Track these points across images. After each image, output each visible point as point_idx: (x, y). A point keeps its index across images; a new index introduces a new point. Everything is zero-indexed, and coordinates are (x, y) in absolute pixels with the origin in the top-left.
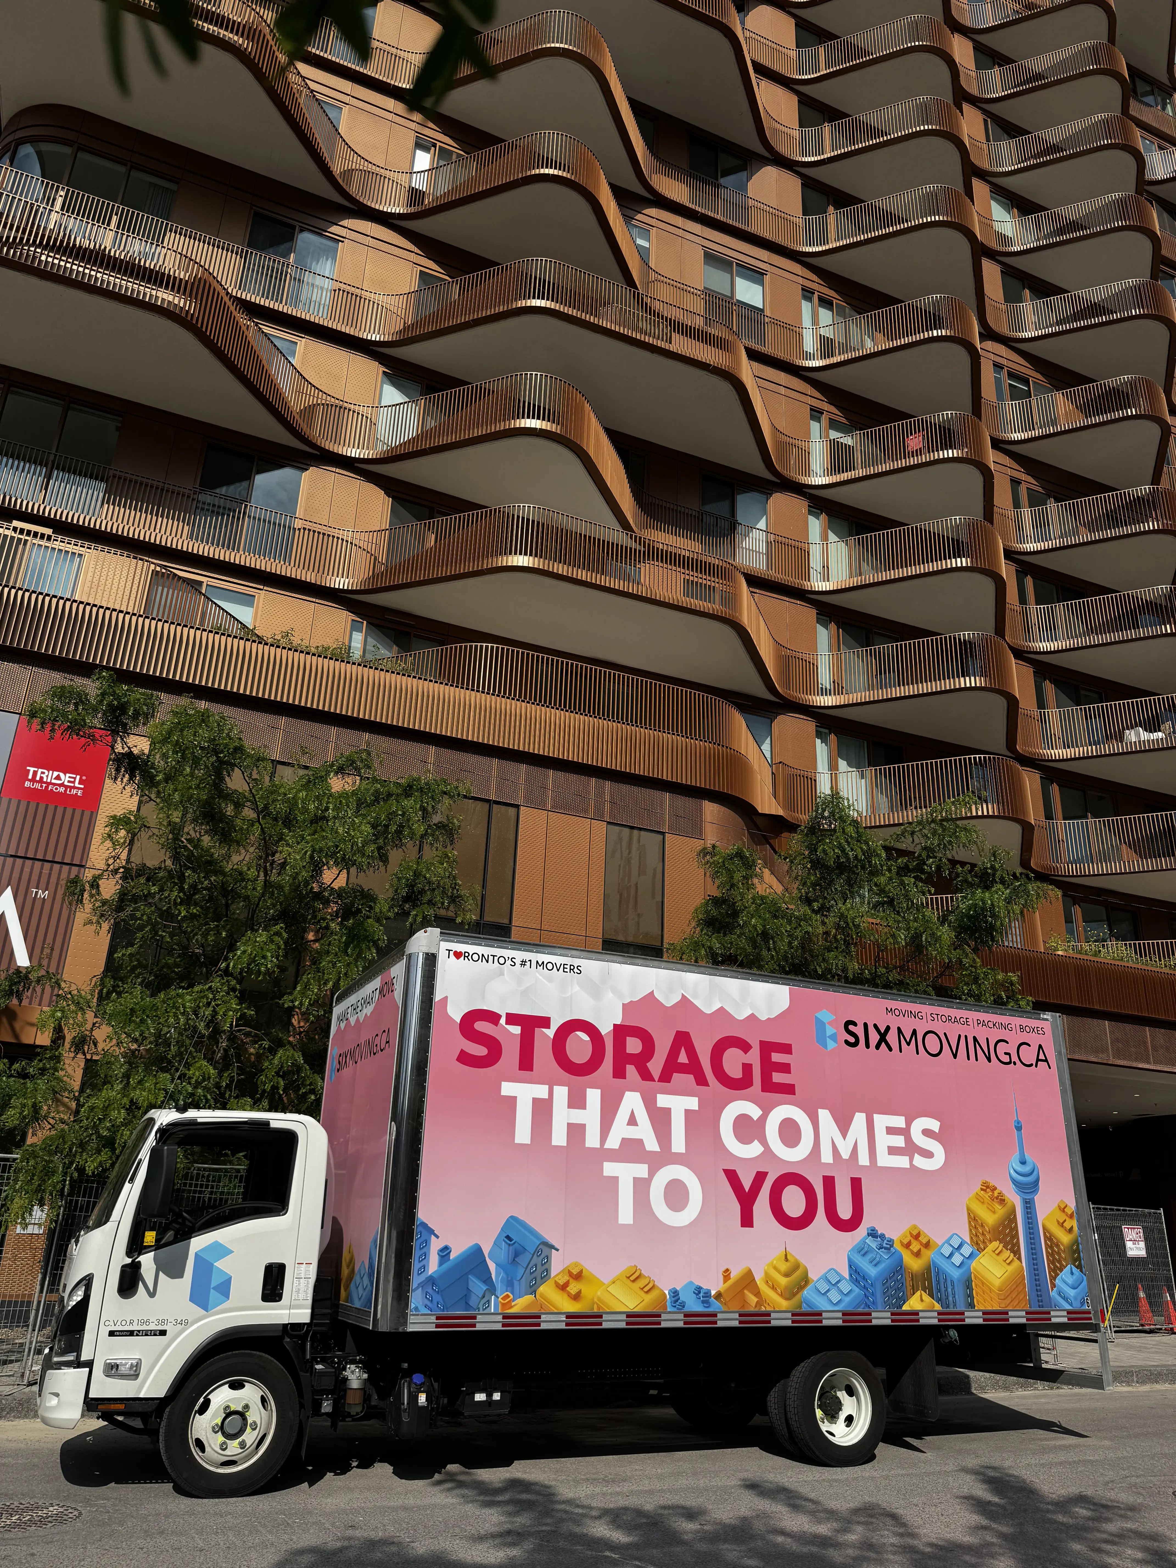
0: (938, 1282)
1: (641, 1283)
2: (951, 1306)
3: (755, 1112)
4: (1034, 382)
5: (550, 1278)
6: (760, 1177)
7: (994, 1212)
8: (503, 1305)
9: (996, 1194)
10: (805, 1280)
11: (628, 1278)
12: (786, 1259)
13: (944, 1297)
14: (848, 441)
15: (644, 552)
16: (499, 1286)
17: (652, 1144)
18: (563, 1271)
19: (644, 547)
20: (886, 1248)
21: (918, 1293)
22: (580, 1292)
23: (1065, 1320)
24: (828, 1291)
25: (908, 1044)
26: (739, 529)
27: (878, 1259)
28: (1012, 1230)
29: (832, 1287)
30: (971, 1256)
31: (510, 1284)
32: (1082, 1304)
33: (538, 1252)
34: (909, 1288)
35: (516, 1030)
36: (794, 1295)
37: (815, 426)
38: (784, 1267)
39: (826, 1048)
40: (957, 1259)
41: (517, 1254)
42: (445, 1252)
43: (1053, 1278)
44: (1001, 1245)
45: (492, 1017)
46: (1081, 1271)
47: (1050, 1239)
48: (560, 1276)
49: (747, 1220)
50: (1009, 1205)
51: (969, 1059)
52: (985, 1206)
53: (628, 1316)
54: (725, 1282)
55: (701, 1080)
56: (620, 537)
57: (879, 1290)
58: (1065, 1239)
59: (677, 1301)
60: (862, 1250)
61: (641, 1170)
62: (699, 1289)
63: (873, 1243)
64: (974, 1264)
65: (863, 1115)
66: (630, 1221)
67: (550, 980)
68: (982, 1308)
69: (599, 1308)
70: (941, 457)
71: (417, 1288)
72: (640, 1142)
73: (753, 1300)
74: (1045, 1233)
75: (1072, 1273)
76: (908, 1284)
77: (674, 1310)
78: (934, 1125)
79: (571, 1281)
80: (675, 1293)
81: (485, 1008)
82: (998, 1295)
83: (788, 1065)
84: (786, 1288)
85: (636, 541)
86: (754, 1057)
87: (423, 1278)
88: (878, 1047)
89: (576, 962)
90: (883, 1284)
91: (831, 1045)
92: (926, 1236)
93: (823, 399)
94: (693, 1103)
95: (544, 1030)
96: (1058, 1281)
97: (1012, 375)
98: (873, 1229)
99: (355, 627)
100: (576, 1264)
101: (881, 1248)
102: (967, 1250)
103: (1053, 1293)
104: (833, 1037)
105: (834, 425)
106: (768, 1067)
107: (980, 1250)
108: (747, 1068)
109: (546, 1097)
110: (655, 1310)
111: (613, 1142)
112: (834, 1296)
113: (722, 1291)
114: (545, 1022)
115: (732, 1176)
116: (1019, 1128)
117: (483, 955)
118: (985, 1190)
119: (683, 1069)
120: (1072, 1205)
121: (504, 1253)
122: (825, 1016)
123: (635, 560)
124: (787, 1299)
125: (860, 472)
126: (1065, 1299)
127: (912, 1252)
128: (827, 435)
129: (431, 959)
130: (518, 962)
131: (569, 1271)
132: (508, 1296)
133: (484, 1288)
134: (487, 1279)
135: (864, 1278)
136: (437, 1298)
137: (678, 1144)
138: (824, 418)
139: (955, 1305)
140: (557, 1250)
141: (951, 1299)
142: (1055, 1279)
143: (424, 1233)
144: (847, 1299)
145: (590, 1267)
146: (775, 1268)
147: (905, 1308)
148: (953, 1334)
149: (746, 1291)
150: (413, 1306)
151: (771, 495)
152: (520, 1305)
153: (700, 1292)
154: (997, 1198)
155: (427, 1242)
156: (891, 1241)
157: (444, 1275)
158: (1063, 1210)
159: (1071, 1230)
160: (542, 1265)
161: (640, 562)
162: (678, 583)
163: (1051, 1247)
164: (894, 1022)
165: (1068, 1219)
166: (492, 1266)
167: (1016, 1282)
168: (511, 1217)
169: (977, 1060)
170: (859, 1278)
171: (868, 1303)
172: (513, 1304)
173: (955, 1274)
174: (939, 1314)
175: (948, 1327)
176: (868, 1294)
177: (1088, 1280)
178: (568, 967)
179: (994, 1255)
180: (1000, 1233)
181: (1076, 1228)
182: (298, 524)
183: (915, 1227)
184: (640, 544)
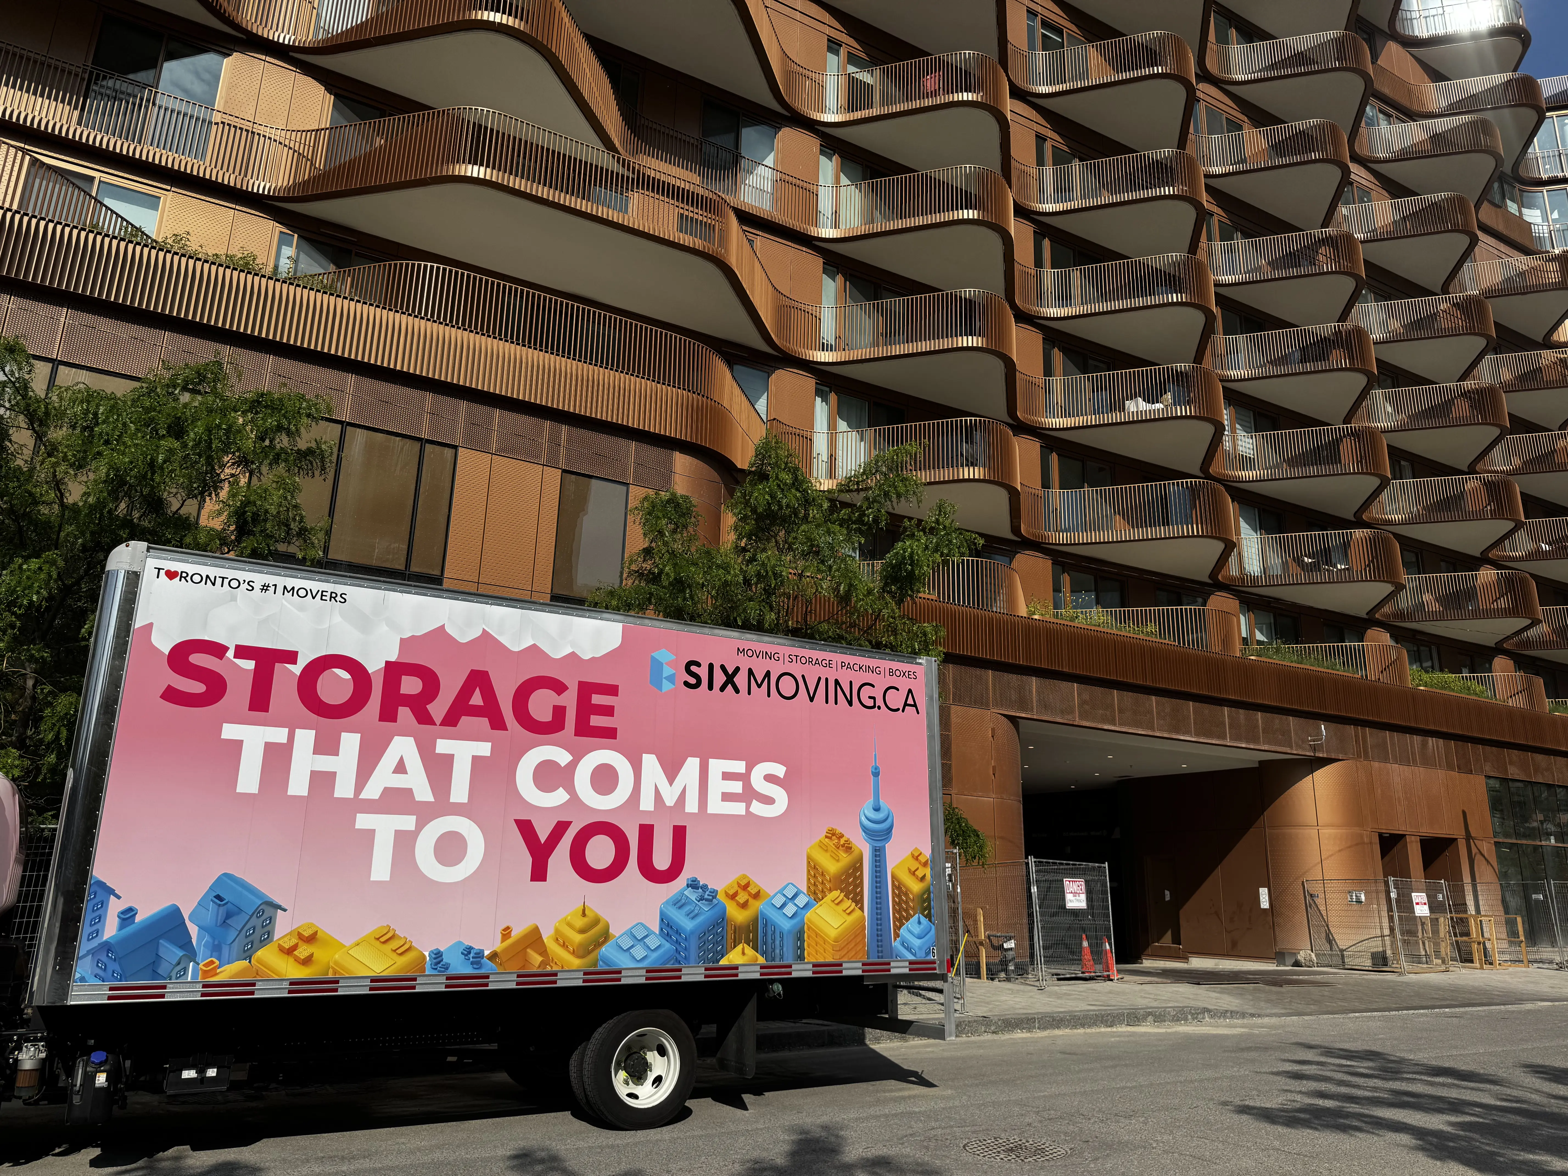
0: (765, 935)
1: (394, 944)
2: (777, 959)
3: (563, 757)
4: (1068, 34)
5: (272, 941)
6: (561, 828)
7: (838, 861)
8: (205, 972)
9: (842, 841)
10: (606, 936)
11: (378, 939)
12: (584, 914)
13: (770, 950)
14: (866, 77)
15: (633, 179)
16: (201, 952)
17: (424, 793)
18: (290, 933)
19: (633, 173)
20: (707, 900)
21: (740, 946)
22: (312, 955)
23: (906, 971)
24: (632, 947)
25: (759, 686)
26: (744, 163)
27: (696, 912)
28: (856, 878)
29: (636, 942)
30: (807, 906)
31: (216, 949)
32: (927, 954)
33: (258, 913)
34: (730, 941)
35: (249, 665)
36: (589, 952)
37: (832, 59)
38: (580, 922)
39: (661, 690)
40: (790, 910)
41: (229, 915)
42: (128, 915)
43: (898, 928)
44: (843, 894)
45: (217, 650)
46: (930, 920)
47: (899, 888)
48: (286, 939)
49: (539, 873)
50: (856, 853)
51: (827, 702)
52: (828, 854)
53: (372, 981)
54: (503, 941)
55: (498, 723)
56: (605, 160)
57: (694, 944)
58: (915, 887)
59: (439, 963)
60: (679, 903)
61: (408, 822)
62: (468, 950)
63: (692, 895)
64: (809, 915)
65: (697, 760)
66: (386, 877)
67: (301, 609)
68: (814, 960)
69: (335, 973)
70: (956, 99)
71: (84, 956)
72: (409, 791)
73: (536, 959)
74: (893, 882)
75: (919, 923)
76: (730, 936)
77: (435, 972)
78: (779, 770)
79: (301, 943)
80: (438, 955)
81: (206, 638)
82: (833, 946)
83: (612, 708)
84: (580, 945)
85: (623, 166)
86: (570, 700)
87: (95, 943)
88: (722, 689)
89: (340, 589)
90: (700, 938)
91: (667, 686)
92: (756, 885)
93: (843, 30)
94: (484, 749)
95: (287, 665)
96: (903, 931)
97: (1045, 24)
98: (695, 880)
99: (283, 240)
100: (310, 926)
101: (701, 899)
102: (802, 900)
103: (896, 944)
104: (670, 679)
105: (852, 59)
106: (585, 709)
107: (817, 900)
108: (559, 712)
109: (285, 741)
110: (409, 974)
111: (372, 791)
112: (639, 952)
113: (498, 950)
114: (291, 657)
115: (526, 828)
116: (876, 774)
117: (207, 577)
118: (830, 838)
119: (476, 712)
120: (927, 853)
121: (211, 915)
122: (664, 656)
123: (622, 187)
124: (579, 957)
125: (875, 112)
126: (909, 949)
127: (738, 904)
128: (845, 69)
129: (134, 579)
130: (257, 586)
131: (299, 934)
132: (212, 962)
133: (180, 953)
134: (185, 942)
135: (678, 932)
136: (113, 966)
137: (460, 792)
138: (843, 51)
139: (782, 958)
140: (285, 910)
141: (777, 951)
142: (899, 929)
143: (100, 892)
144: (654, 955)
145: (326, 927)
146: (570, 925)
147: (723, 962)
148: (778, 988)
149: (529, 950)
150: (78, 976)
151: (780, 129)
152: (229, 972)
153: (469, 953)
154: (843, 846)
155: (103, 904)
156: (714, 894)
157: (123, 942)
158: (917, 859)
159: (923, 878)
160: (263, 927)
161: (627, 189)
162: (671, 218)
163: (899, 896)
164: (745, 663)
165: (920, 867)
166: (193, 930)
167: (855, 934)
168: (225, 875)
169: (836, 703)
170: (671, 932)
171: (679, 958)
172: (218, 971)
173: (786, 925)
174: (762, 967)
175: (772, 981)
176: (679, 949)
177: (937, 930)
178: (328, 594)
179: (833, 905)
180: (842, 881)
181: (928, 877)
182: (217, 117)
183: (744, 877)
184: (628, 170)
